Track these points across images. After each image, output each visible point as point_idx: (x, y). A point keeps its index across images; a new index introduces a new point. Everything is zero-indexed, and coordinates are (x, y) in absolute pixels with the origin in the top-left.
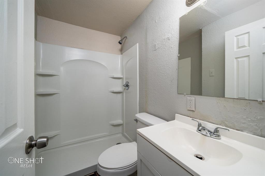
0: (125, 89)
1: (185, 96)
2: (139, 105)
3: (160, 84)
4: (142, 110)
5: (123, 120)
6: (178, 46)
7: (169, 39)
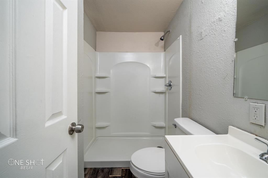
0: (167, 89)
1: (247, 100)
2: (182, 109)
3: (207, 83)
4: (186, 115)
5: (165, 122)
6: (235, 26)
7: (221, 20)
